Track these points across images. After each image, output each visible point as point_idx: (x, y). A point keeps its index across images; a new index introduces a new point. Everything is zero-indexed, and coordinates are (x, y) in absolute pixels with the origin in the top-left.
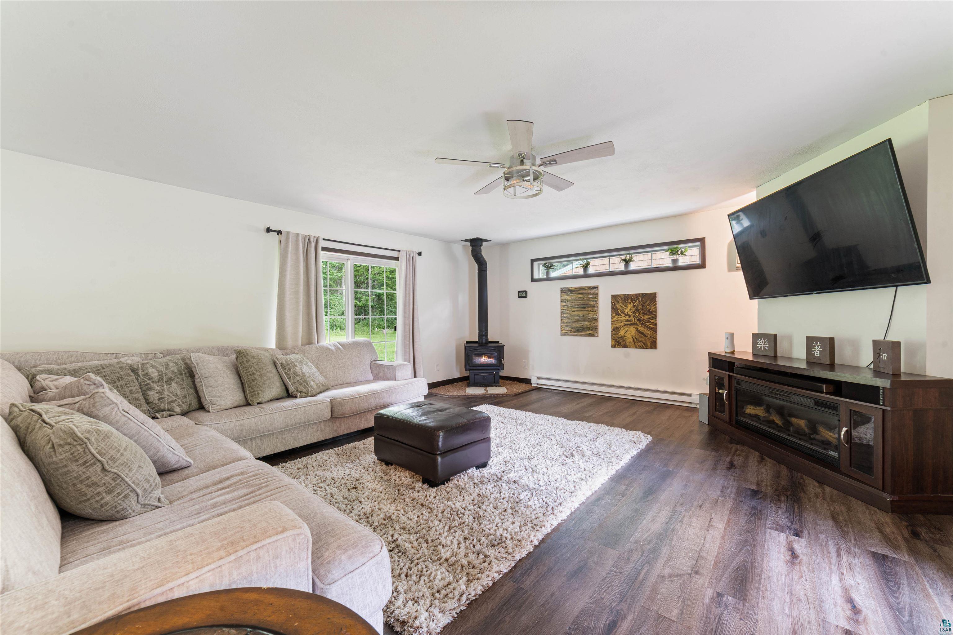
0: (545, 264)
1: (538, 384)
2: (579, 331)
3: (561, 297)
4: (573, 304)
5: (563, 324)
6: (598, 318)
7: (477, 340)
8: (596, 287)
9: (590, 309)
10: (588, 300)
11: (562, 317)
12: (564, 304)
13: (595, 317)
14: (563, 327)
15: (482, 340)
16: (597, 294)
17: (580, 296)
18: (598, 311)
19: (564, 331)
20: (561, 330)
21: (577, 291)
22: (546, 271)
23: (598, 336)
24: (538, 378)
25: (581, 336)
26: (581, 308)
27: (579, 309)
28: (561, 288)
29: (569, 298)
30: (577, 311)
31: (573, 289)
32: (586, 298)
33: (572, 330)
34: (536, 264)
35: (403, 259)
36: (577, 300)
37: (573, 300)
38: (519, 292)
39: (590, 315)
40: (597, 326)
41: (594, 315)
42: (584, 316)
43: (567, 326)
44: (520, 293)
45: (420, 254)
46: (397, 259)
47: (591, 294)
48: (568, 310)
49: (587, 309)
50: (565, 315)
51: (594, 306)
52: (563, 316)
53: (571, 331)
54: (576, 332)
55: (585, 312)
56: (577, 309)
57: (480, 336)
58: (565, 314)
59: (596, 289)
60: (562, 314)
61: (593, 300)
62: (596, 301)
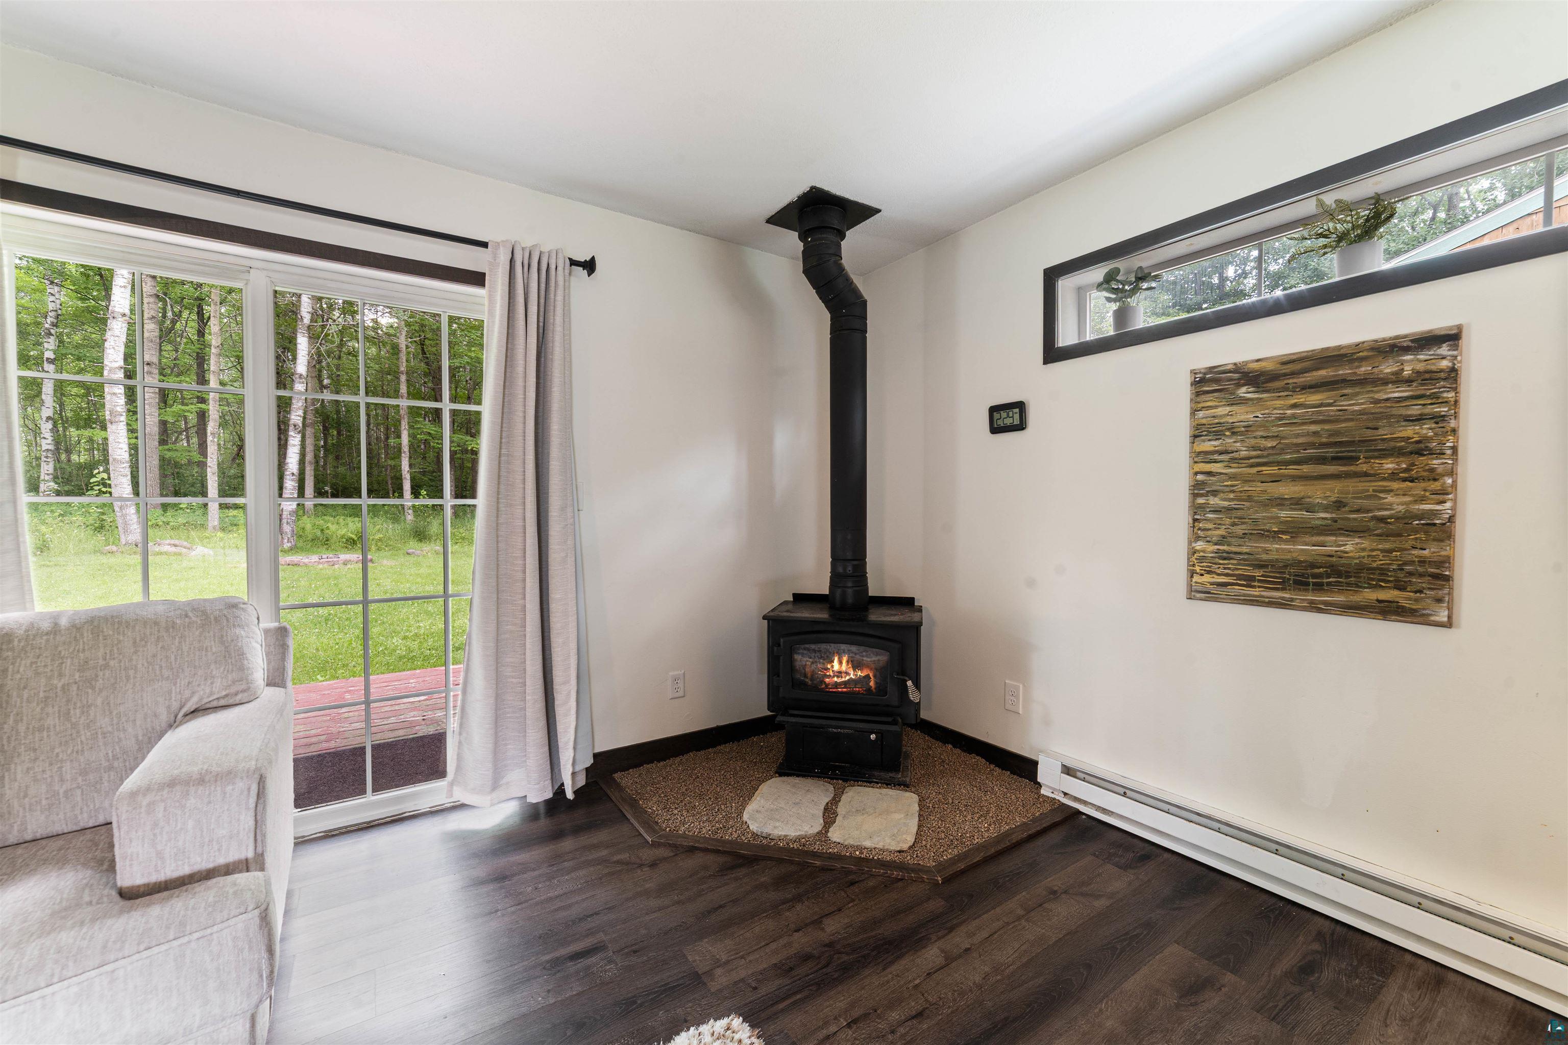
0: (1110, 278)
1: (1065, 794)
2: (1301, 584)
3: (1194, 412)
4: (1269, 444)
5: (1199, 545)
6: (1451, 519)
7: (825, 590)
8: (1453, 338)
9: (1389, 465)
10: (1373, 419)
11: (1197, 511)
12: (1208, 445)
13: (1434, 514)
14: (1201, 559)
15: (844, 594)
16: (1453, 375)
17: (1314, 398)
18: (1452, 473)
19: (1207, 578)
20: (1192, 574)
21: (1293, 374)
22: (1114, 306)
23: (1449, 624)
24: (1068, 771)
25: (1314, 607)
26: (1321, 460)
27: (1306, 469)
28: (1194, 372)
29: (1242, 415)
30: (1294, 478)
31: (1269, 366)
32: (1359, 402)
33: (1257, 573)
34: (1065, 286)
35: (498, 280)
36: (1292, 422)
37: (1264, 426)
38: (994, 410)
39: (1390, 499)
40: (1446, 562)
41: (1422, 499)
42: (1339, 505)
43: (1226, 556)
44: (996, 415)
45: (590, 266)
46: (477, 279)
47: (1398, 379)
48: (1232, 477)
49: (1365, 468)
50: (1214, 501)
51: (1420, 449)
52: (1202, 507)
53: (1252, 578)
54: (1283, 585)
55: (1352, 485)
56: (1292, 470)
57: (836, 579)
58: (1215, 493)
59: (1444, 350)
60: (1195, 496)
61: (1415, 411)
62: (1439, 419)
